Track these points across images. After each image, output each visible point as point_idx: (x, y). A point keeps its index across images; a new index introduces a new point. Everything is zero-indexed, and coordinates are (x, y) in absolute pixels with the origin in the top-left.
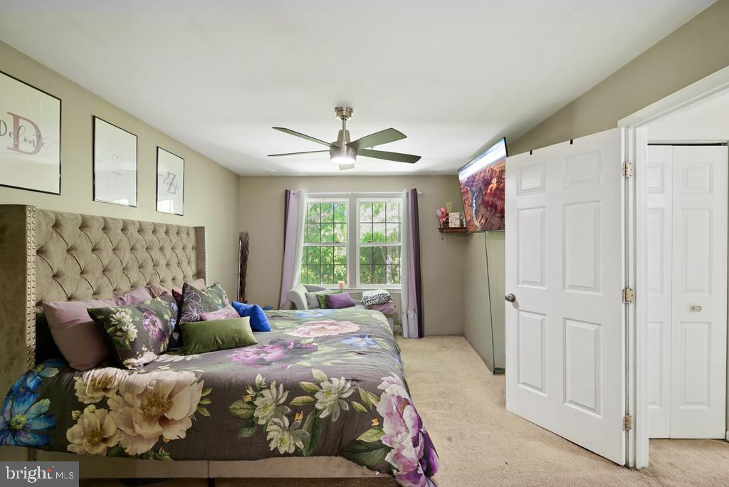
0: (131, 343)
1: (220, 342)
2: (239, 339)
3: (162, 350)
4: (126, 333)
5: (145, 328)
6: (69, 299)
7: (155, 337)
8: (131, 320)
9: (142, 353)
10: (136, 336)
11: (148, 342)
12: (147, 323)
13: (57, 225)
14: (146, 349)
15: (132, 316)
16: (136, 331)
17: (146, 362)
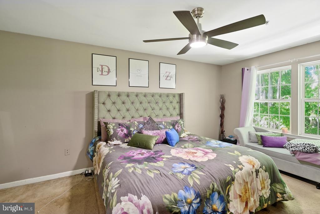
0: (111, 135)
1: (138, 144)
2: (145, 145)
3: (126, 141)
4: (110, 132)
5: (117, 132)
6: (114, 118)
7: (121, 136)
8: (112, 128)
9: (114, 140)
10: (112, 134)
11: (116, 137)
12: (119, 130)
13: (109, 96)
14: (115, 139)
15: (114, 127)
16: (113, 132)
17: (115, 144)
